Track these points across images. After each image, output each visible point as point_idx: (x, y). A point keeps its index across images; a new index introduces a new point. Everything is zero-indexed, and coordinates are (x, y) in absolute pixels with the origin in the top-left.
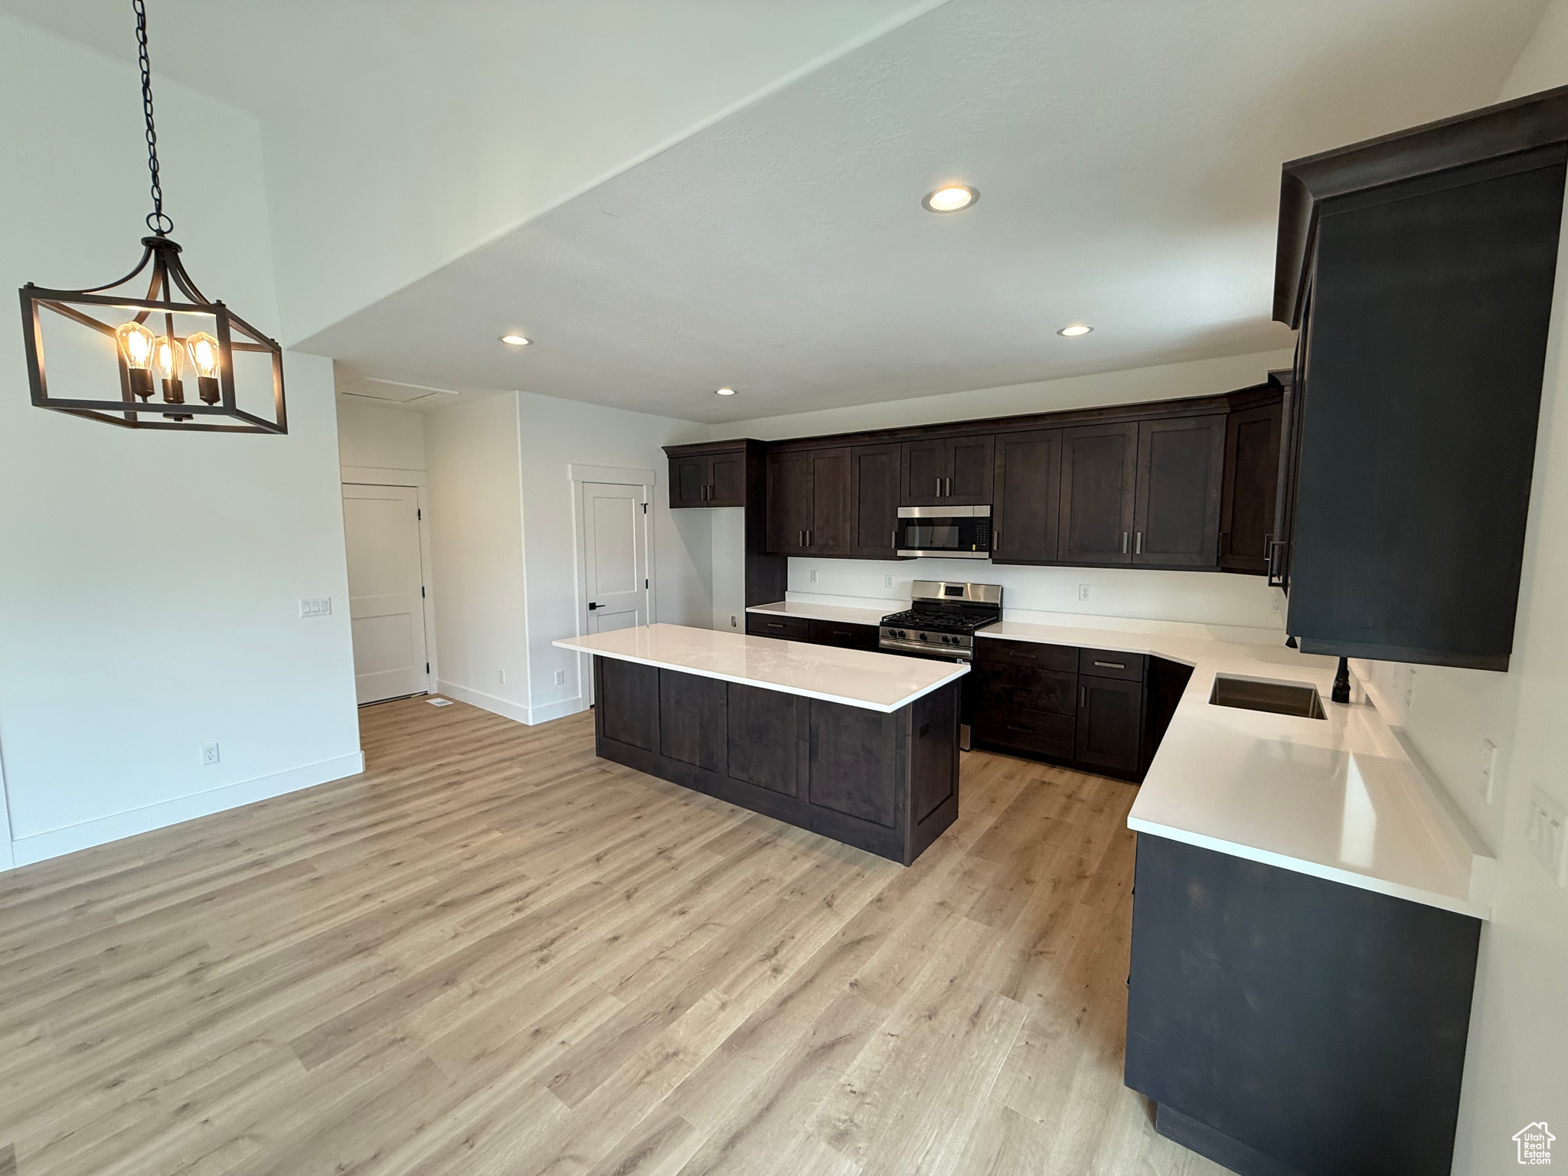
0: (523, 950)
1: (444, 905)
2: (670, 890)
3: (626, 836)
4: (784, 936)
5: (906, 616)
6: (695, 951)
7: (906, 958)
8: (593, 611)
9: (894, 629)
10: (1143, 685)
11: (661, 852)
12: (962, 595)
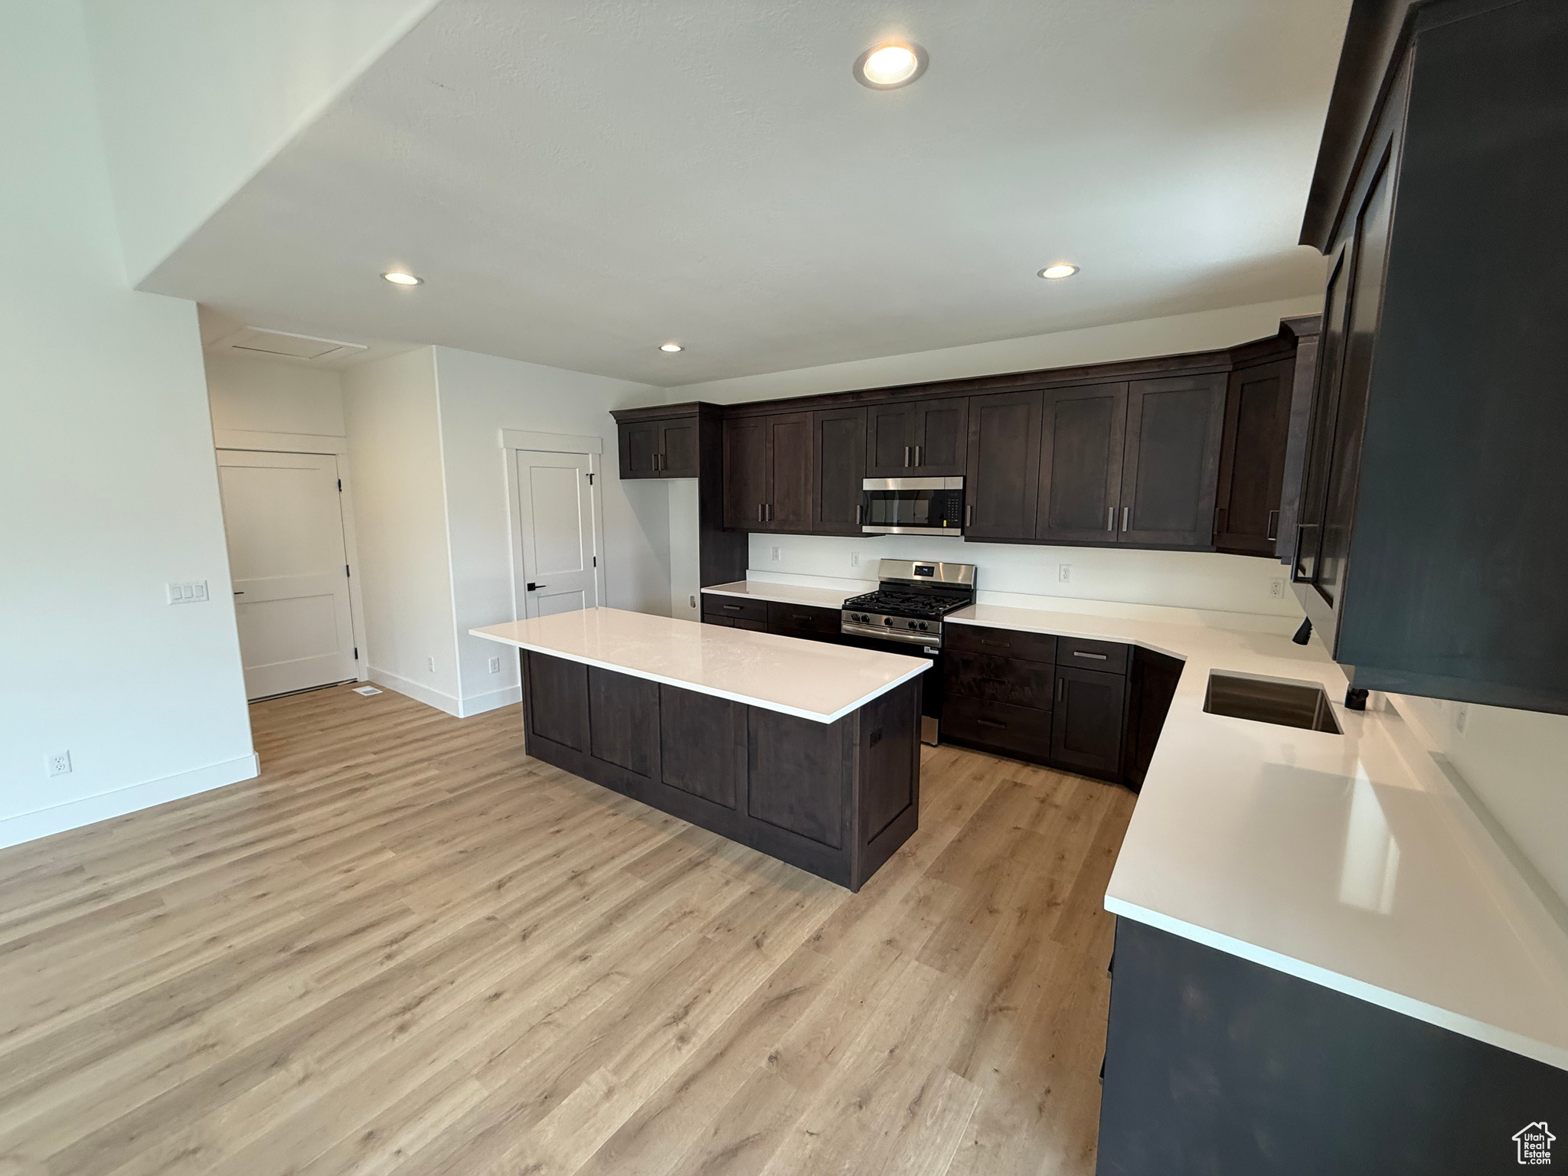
0: (382, 1013)
1: (303, 952)
2: (574, 928)
3: (538, 855)
4: (699, 989)
5: (871, 598)
6: (589, 1013)
7: (841, 1019)
8: (531, 592)
9: (857, 613)
10: (1126, 678)
11: (576, 877)
12: (932, 576)
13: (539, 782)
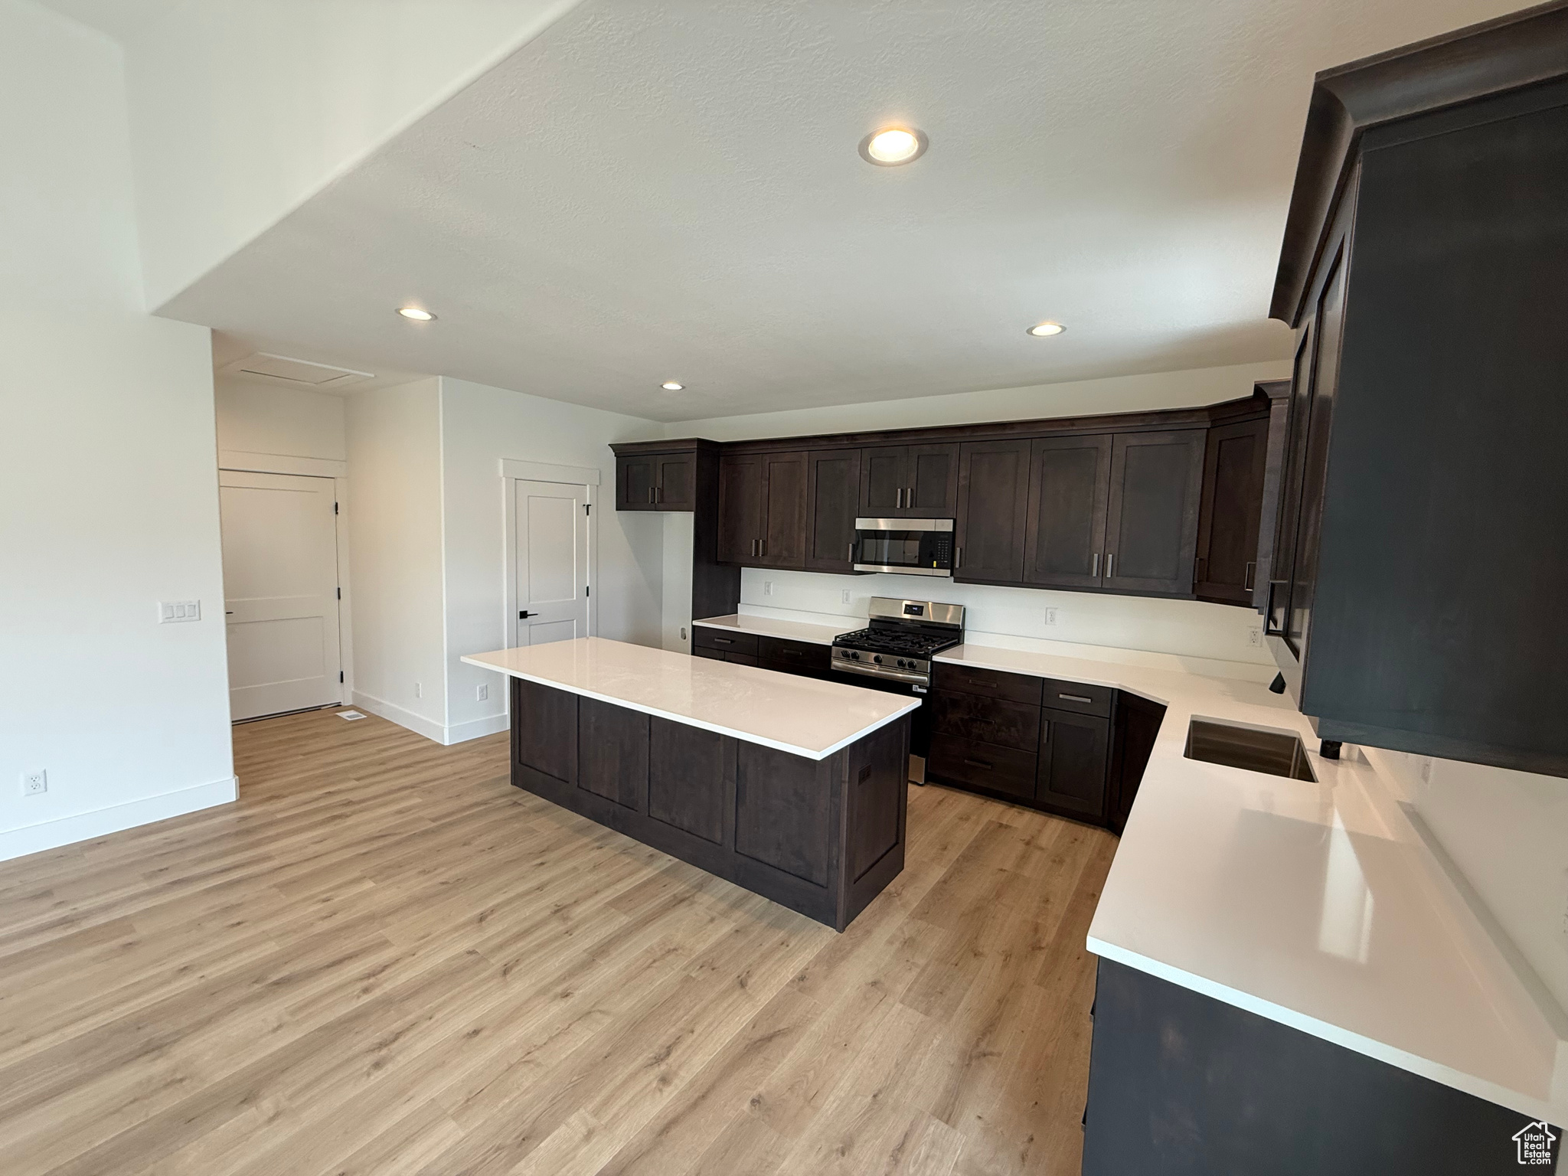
0: (356, 1049)
1: (277, 983)
2: (555, 964)
3: (522, 888)
4: (682, 1029)
5: (861, 635)
6: (570, 1052)
7: (824, 1063)
8: (523, 620)
9: (847, 649)
10: (1110, 721)
11: (559, 911)
12: (921, 615)
13: (525, 813)
